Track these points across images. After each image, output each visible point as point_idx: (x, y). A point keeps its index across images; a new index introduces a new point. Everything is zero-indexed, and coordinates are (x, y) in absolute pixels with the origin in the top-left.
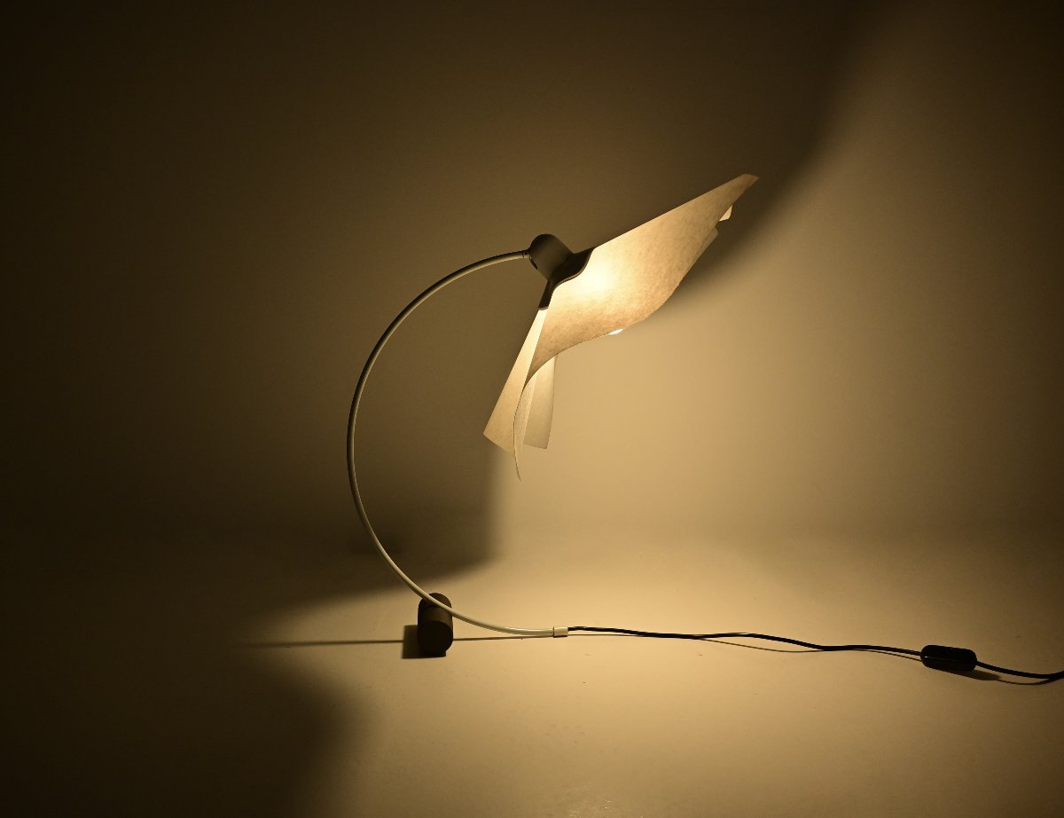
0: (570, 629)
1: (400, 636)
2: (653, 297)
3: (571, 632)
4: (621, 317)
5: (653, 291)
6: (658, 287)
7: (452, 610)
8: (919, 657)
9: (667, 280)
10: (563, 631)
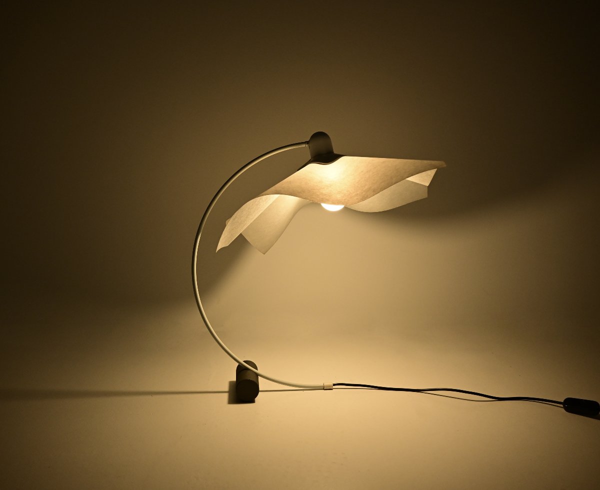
0: (334, 385)
1: (227, 389)
2: (351, 198)
3: (334, 387)
4: (327, 198)
5: (354, 194)
6: (357, 194)
7: (258, 372)
8: (562, 406)
9: (364, 193)
10: (330, 386)
